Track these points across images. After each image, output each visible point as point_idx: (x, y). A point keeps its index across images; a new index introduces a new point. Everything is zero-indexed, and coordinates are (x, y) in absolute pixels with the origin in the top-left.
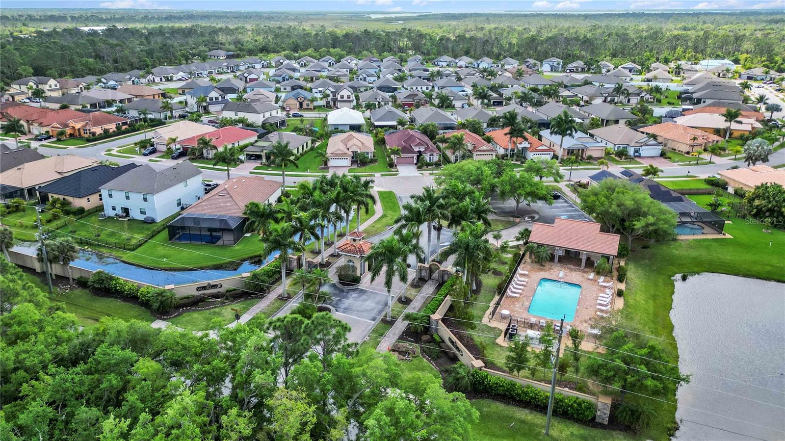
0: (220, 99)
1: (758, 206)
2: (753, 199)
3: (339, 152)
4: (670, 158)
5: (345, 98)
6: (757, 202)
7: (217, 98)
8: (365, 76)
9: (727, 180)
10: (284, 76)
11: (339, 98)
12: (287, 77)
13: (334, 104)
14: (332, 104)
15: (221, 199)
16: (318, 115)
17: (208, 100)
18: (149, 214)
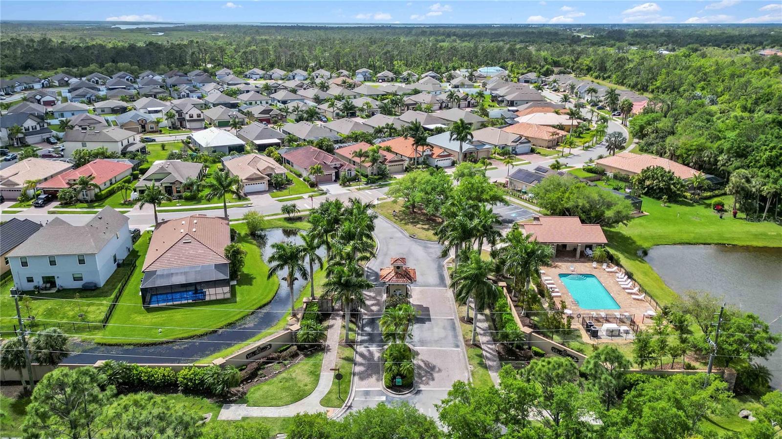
0: (38, 128)
1: (649, 185)
2: (644, 181)
3: (255, 176)
4: (539, 153)
5: (195, 117)
6: (648, 183)
7: (34, 128)
8: (188, 92)
9: (605, 168)
10: (88, 96)
11: (187, 117)
12: (93, 98)
13: (181, 125)
14: (178, 124)
15: (187, 246)
16: (173, 138)
17: (24, 131)
18: (87, 279)
